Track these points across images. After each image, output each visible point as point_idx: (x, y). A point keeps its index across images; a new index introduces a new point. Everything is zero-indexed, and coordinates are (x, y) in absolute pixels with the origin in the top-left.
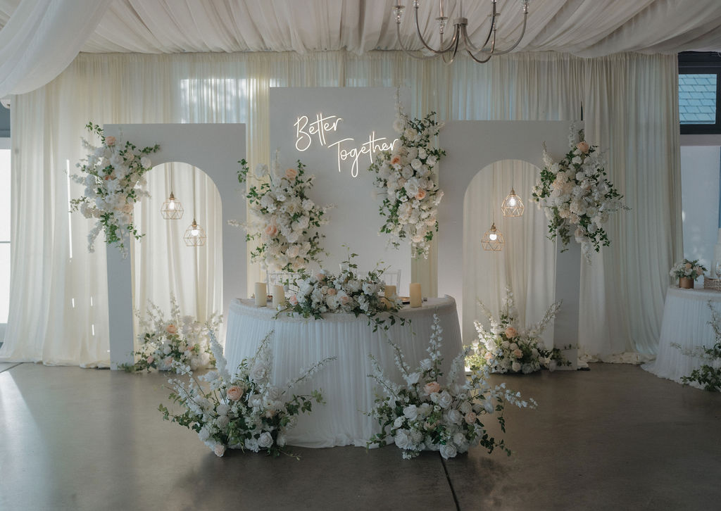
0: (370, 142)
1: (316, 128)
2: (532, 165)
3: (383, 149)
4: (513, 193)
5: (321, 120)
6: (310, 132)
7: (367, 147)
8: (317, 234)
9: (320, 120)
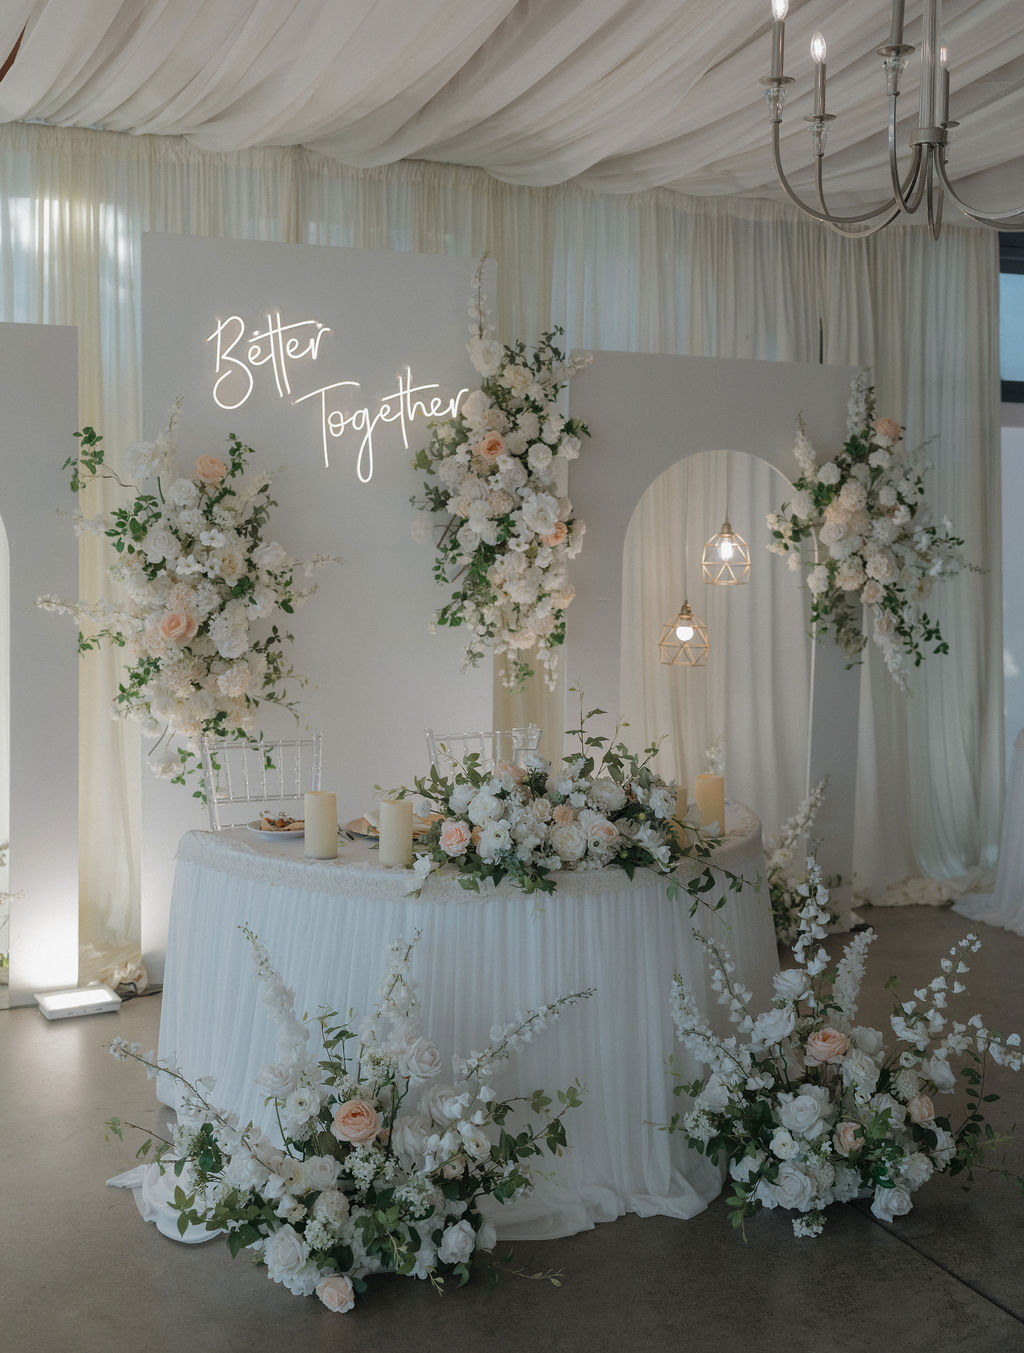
0: (401, 393)
1: (266, 351)
2: (764, 465)
3: (434, 412)
4: (728, 528)
5: (280, 330)
6: (251, 359)
7: (394, 404)
8: (275, 630)
9: (276, 329)
